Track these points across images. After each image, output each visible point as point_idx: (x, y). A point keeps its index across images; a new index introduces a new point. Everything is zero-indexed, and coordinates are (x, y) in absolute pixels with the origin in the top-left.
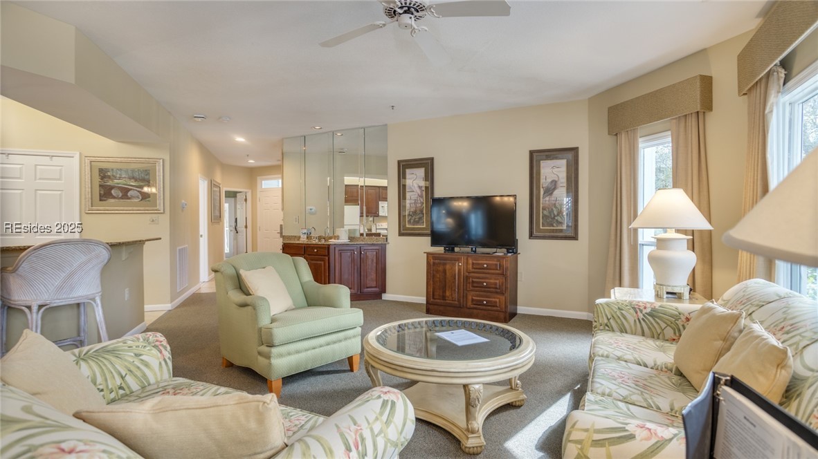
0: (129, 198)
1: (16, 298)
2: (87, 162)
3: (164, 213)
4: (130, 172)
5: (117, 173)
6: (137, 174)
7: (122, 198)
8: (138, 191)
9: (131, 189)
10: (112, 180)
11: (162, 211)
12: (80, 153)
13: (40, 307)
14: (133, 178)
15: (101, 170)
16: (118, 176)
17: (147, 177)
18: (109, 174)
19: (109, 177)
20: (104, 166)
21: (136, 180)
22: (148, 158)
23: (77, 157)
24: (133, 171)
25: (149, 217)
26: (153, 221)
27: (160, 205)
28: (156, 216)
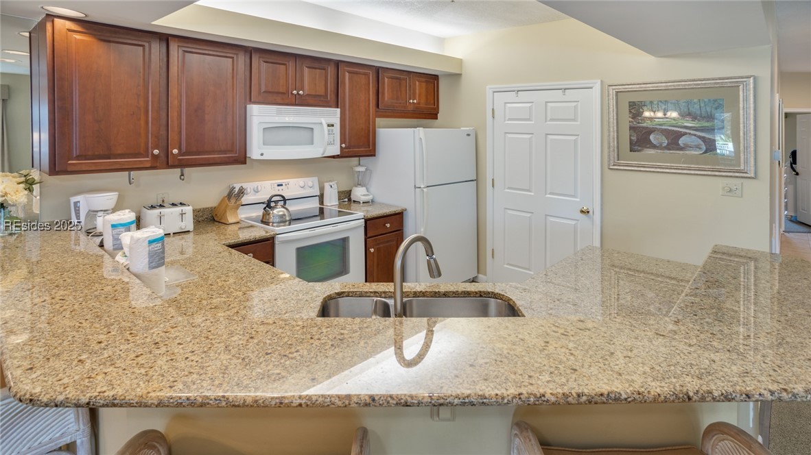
0: (682, 149)
2: (612, 93)
3: (755, 178)
4: (683, 104)
5: (660, 108)
6: (697, 106)
7: (668, 148)
8: (700, 137)
9: (685, 134)
11: (753, 175)
12: (602, 81)
14: (690, 114)
15: (631, 105)
17: (718, 112)
20: (637, 97)
21: (694, 118)
22: (720, 79)
23: (597, 87)
24: (688, 103)
25: (720, 183)
26: (731, 191)
27: (746, 162)
28: (738, 181)
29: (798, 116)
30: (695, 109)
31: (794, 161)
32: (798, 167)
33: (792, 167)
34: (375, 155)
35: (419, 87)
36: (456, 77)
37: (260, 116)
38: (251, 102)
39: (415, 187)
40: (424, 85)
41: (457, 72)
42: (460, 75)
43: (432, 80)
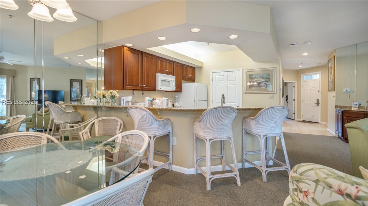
0: (261, 87)
1: (254, 131)
2: (245, 72)
3: (276, 93)
4: (261, 75)
5: (256, 76)
6: (264, 75)
7: (258, 87)
8: (265, 84)
9: (262, 83)
10: (254, 79)
11: (275, 92)
12: (242, 69)
13: (264, 136)
14: (262, 78)
15: (250, 75)
16: (256, 77)
17: (268, 77)
18: (253, 76)
19: (253, 78)
20: (250, 73)
21: (264, 79)
22: (269, 68)
23: (241, 71)
24: (262, 74)
25: (269, 95)
26: (271, 97)
27: (274, 89)
28: (272, 94)
29: (288, 84)
30: (264, 76)
31: (287, 99)
32: (288, 101)
33: (287, 101)
34: (181, 92)
35: (191, 70)
36: (201, 68)
37: (160, 77)
38: (157, 73)
39: (195, 101)
40: (192, 70)
41: (202, 66)
42: (202, 67)
43: (194, 68)
